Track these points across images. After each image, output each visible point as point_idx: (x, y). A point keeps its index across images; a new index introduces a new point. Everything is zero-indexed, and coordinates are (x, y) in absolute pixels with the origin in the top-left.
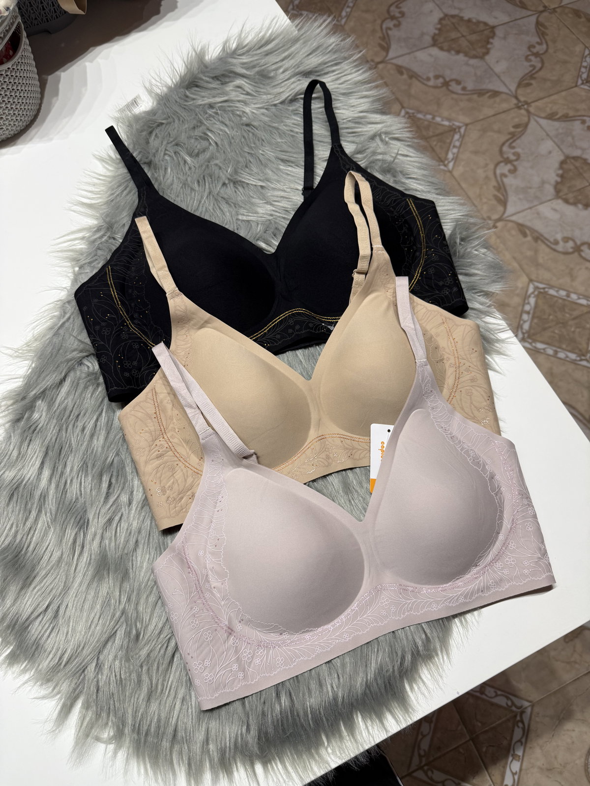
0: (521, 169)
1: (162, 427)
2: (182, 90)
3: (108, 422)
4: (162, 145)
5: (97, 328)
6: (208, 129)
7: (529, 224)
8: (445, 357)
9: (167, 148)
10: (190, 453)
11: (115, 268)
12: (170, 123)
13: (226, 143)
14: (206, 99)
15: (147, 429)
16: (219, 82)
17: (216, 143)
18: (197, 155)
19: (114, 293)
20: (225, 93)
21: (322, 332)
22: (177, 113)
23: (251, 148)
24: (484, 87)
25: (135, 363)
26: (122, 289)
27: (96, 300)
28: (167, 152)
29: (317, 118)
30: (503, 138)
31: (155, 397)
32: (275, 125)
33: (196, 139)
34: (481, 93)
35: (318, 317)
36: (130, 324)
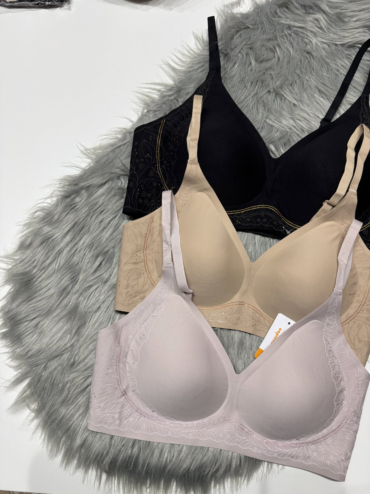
1: (146, 245)
2: (275, 6)
4: (241, 44)
5: (137, 161)
6: (278, 45)
8: (357, 293)
9: (243, 48)
10: (155, 269)
11: (168, 122)
12: (255, 29)
13: (286, 60)
14: (288, 20)
15: (136, 242)
16: (304, 11)
17: (279, 58)
18: (262, 62)
19: (159, 141)
20: (304, 21)
21: (280, 231)
22: (263, 23)
23: (302, 72)
25: (149, 195)
26: (165, 140)
27: (145, 141)
28: (242, 51)
31: (150, 223)
32: (328, 60)
33: (267, 48)
35: (283, 219)
36: (158, 167)
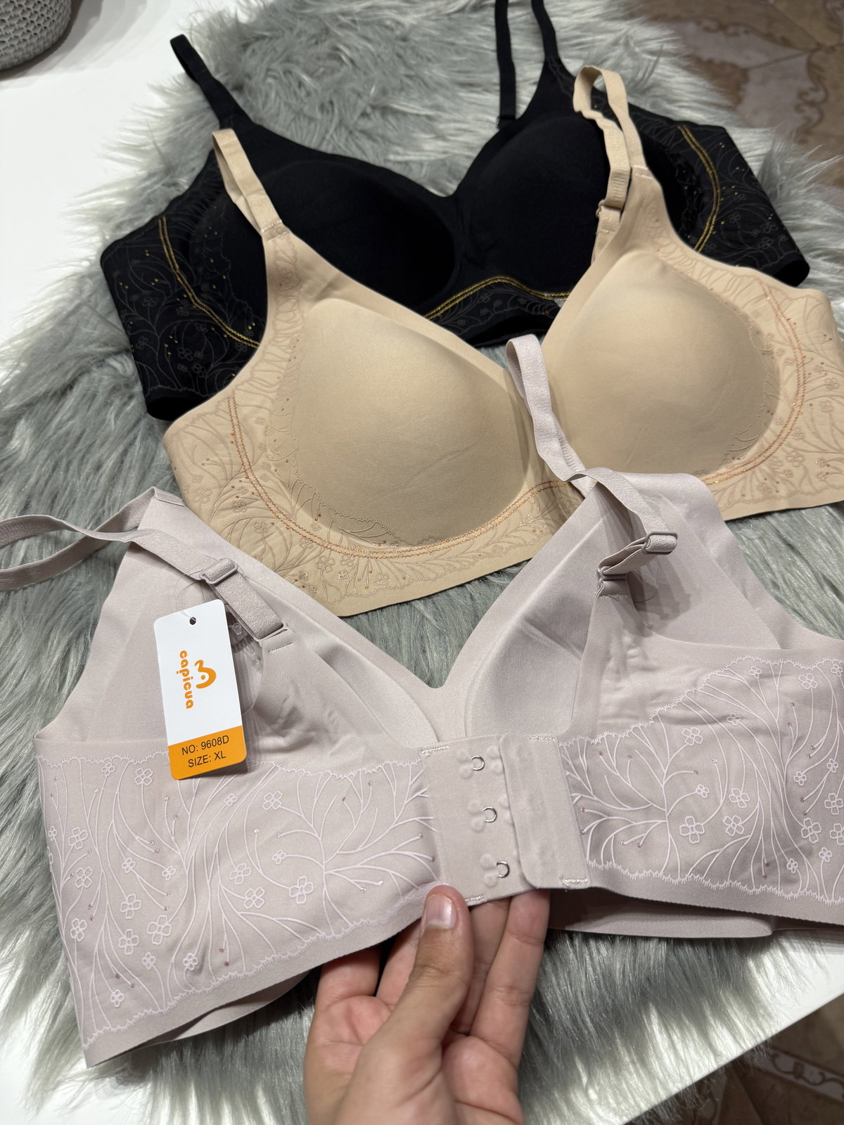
1: (245, 460)
3: (144, 456)
4: (262, 63)
5: (135, 298)
6: (342, 42)
9: (271, 67)
10: (297, 507)
11: (173, 219)
12: (277, 36)
13: (368, 60)
14: (335, 5)
15: (216, 459)
17: (352, 61)
18: (323, 75)
19: (169, 252)
22: (289, 22)
25: (199, 355)
26: (183, 247)
27: (136, 262)
28: (271, 73)
29: (517, 29)
31: (233, 411)
36: (193, 297)
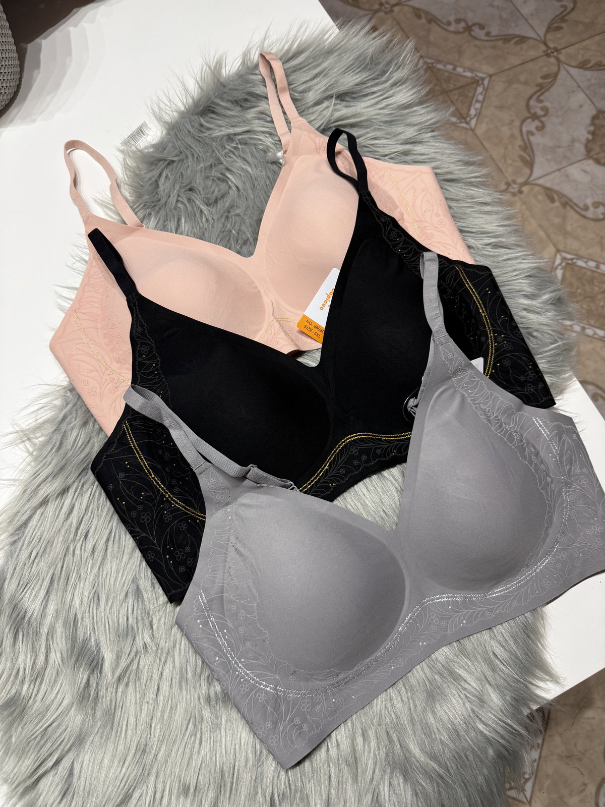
0: (549, 126)
2: (196, 117)
4: (174, 189)
6: (228, 169)
7: (557, 188)
9: (180, 194)
12: (183, 160)
13: (248, 186)
14: (223, 129)
17: (237, 187)
18: (216, 201)
20: (246, 122)
22: (190, 147)
24: (510, 31)
28: (180, 199)
30: (530, 90)
33: (213, 180)
34: (507, 39)
